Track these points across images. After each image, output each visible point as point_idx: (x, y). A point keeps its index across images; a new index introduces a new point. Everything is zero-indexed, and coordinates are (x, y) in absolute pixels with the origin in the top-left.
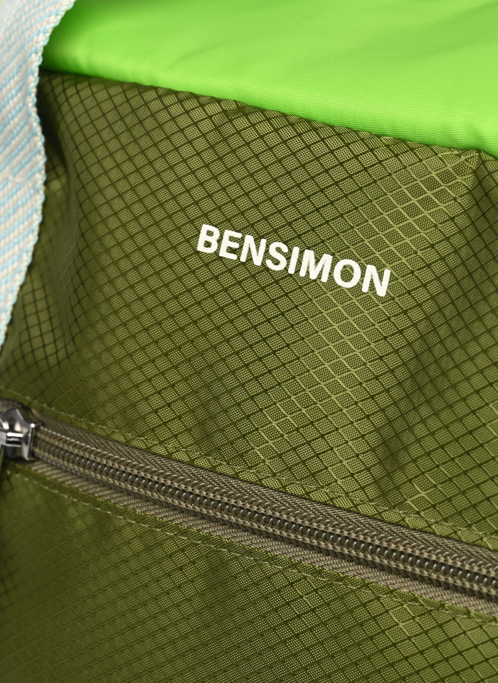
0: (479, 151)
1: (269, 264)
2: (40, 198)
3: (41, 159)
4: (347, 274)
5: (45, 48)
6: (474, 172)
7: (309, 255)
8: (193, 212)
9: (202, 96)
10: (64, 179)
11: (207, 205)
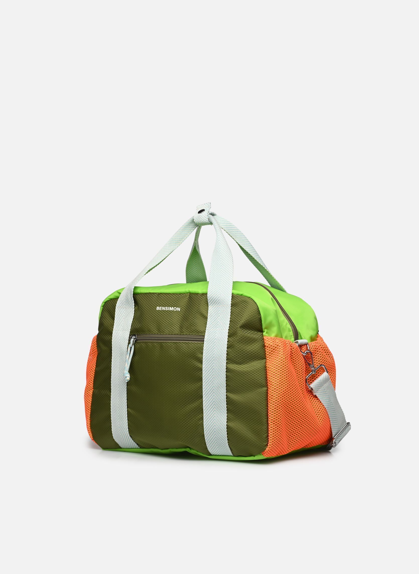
0: (190, 293)
1: (166, 310)
2: (134, 310)
3: (134, 304)
4: (175, 309)
5: (133, 291)
6: (189, 295)
7: (170, 308)
8: (156, 306)
9: (157, 293)
10: (137, 307)
11: (157, 304)
